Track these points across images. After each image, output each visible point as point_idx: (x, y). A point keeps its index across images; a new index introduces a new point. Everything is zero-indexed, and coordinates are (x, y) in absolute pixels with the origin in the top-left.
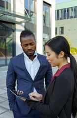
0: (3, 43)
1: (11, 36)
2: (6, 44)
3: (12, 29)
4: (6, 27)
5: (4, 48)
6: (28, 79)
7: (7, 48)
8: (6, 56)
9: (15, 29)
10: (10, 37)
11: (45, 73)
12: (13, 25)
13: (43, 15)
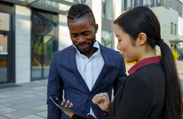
0: (39, 44)
1: (52, 33)
2: (43, 44)
3: (53, 23)
4: (44, 19)
5: (40, 52)
6: (81, 88)
7: (45, 53)
8: (42, 65)
9: (58, 22)
10: (50, 34)
11: (112, 80)
12: (54, 16)
13: (103, 3)
